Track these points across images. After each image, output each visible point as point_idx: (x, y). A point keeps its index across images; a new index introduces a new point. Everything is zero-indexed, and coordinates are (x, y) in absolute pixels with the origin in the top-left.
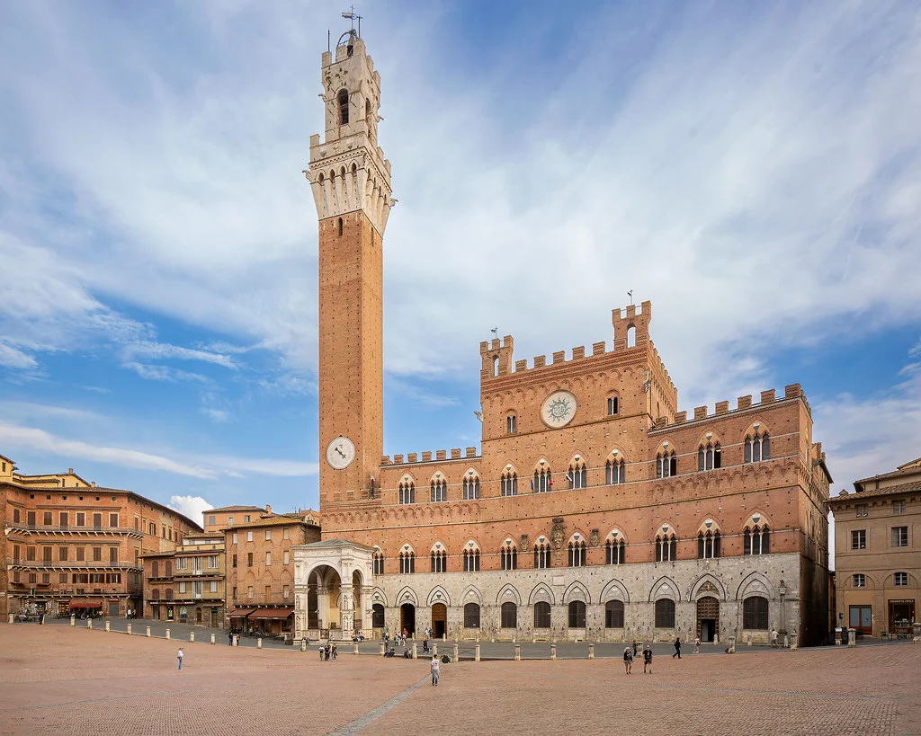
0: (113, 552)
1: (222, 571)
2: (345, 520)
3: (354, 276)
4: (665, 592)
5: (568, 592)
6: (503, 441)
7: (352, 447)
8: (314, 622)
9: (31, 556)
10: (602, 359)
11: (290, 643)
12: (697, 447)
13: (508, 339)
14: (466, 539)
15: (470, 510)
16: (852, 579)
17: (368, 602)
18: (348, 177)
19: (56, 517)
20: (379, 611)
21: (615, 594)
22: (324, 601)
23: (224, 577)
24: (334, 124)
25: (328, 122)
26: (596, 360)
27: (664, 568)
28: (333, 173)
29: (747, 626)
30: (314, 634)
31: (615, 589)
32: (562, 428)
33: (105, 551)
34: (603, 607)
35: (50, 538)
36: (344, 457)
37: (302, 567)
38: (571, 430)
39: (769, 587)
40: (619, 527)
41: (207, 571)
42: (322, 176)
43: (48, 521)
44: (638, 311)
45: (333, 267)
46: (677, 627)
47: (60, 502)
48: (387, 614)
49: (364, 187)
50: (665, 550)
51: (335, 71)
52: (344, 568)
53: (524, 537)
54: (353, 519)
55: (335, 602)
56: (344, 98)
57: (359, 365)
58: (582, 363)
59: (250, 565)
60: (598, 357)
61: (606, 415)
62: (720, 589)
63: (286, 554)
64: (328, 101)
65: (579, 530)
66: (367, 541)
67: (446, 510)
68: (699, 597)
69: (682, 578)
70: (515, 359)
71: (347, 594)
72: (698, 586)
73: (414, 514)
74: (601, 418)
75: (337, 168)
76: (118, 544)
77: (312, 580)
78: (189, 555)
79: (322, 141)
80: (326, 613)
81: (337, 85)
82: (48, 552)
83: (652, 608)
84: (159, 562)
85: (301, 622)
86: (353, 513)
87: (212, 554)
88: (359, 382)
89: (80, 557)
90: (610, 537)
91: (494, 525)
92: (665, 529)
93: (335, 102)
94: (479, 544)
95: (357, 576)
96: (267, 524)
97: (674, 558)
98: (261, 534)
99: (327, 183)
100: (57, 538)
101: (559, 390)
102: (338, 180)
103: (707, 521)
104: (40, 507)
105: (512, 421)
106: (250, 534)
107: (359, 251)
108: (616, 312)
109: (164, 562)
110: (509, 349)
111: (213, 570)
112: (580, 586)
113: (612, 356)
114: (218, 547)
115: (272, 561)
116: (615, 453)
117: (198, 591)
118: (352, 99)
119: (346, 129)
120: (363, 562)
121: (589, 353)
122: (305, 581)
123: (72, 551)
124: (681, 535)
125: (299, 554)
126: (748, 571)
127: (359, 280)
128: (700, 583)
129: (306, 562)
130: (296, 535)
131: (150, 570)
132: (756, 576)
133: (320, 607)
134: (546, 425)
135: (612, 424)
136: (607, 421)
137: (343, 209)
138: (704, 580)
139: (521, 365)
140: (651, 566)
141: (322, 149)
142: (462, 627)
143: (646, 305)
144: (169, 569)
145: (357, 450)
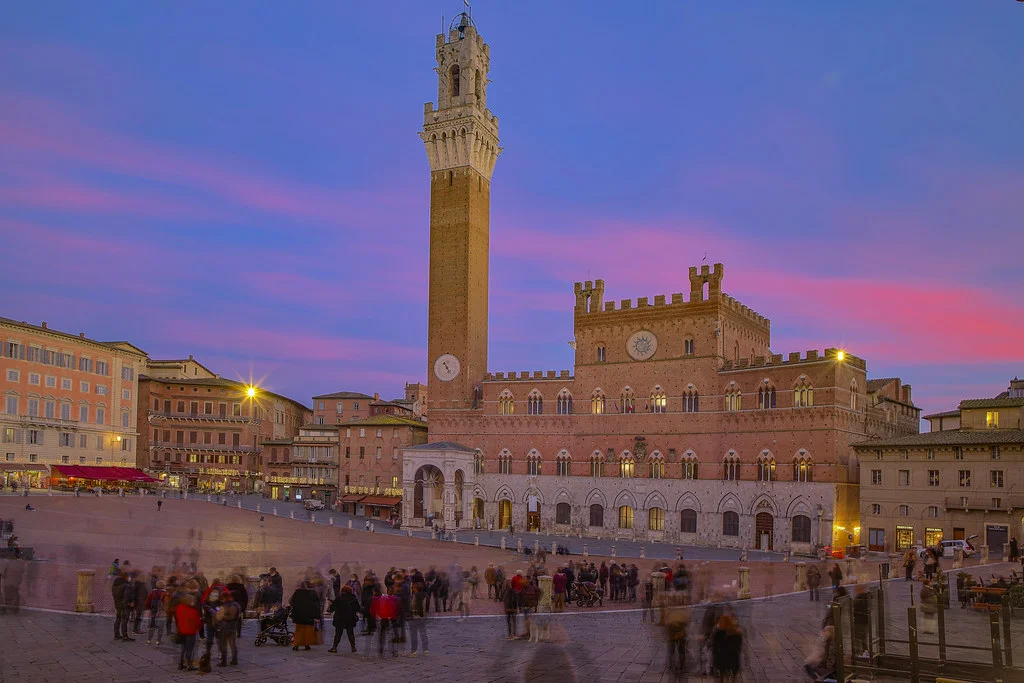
0: (236, 438)
1: (336, 461)
2: (450, 424)
3: (462, 220)
4: (730, 505)
5: (648, 499)
6: (593, 367)
7: (458, 365)
8: (419, 512)
9: (167, 437)
10: (679, 307)
11: (398, 527)
12: (757, 389)
13: (598, 283)
14: (559, 448)
15: (563, 423)
16: (872, 508)
17: (470, 498)
18: (458, 139)
19: (188, 406)
20: (480, 504)
21: (689, 503)
22: (429, 493)
23: (338, 466)
24: (447, 93)
25: (442, 91)
26: (674, 308)
27: (730, 486)
28: (444, 135)
29: (794, 539)
30: (421, 522)
31: (689, 500)
32: (644, 361)
33: (229, 437)
34: (679, 514)
35: (182, 423)
36: (449, 372)
37: (410, 465)
38: (652, 364)
39: (812, 508)
40: (693, 448)
41: (322, 459)
42: (434, 136)
43: (181, 409)
44: (712, 271)
45: (443, 211)
46: (740, 536)
47: (192, 393)
48: (486, 507)
49: (472, 146)
50: (732, 471)
51: (448, 49)
52: (448, 468)
53: (610, 450)
54: (456, 424)
55: (439, 494)
56: (456, 71)
57: (466, 295)
58: (663, 309)
59: (362, 457)
60: (676, 305)
61: (683, 354)
62: (774, 508)
63: (396, 450)
64: (441, 73)
65: (658, 448)
66: (470, 443)
67: (542, 422)
68: (758, 512)
69: (743, 495)
70: (604, 300)
71: (450, 490)
72: (756, 504)
73: (512, 423)
74: (679, 356)
75: (448, 130)
76: (240, 430)
77: (419, 474)
78: (307, 444)
79: (435, 107)
80: (430, 503)
81: (449, 61)
82: (180, 434)
83: (720, 518)
84: (278, 448)
85: (408, 512)
86: (457, 419)
87: (327, 445)
88: (465, 310)
89: (208, 441)
90: (685, 456)
91: (585, 437)
92: (732, 454)
93: (448, 74)
94: (571, 453)
95: (459, 474)
96: (378, 422)
97: (738, 478)
98: (373, 431)
99: (440, 143)
100: (188, 423)
101: (643, 329)
102: (449, 141)
103: (765, 451)
104: (175, 397)
105: (602, 351)
106: (363, 430)
107: (467, 199)
108: (693, 270)
109: (282, 449)
110: (599, 290)
111: (328, 459)
112: (659, 495)
113: (688, 305)
114: (332, 440)
115: (382, 455)
116: (690, 386)
117: (313, 476)
118: (463, 73)
119: (457, 100)
120: (465, 462)
121: (668, 301)
122: (412, 477)
123: (201, 435)
124: (744, 460)
125: (407, 454)
126: (795, 495)
127: (467, 224)
128: (759, 501)
129: (414, 461)
130: (404, 435)
131: (270, 455)
132: (801, 499)
133: (425, 498)
134: (631, 357)
135: (688, 362)
136: (683, 358)
137: (452, 164)
138: (761, 499)
139: (610, 305)
140: (719, 482)
141: (435, 115)
142: (554, 522)
143: (718, 267)
144: (286, 455)
145: (463, 367)
